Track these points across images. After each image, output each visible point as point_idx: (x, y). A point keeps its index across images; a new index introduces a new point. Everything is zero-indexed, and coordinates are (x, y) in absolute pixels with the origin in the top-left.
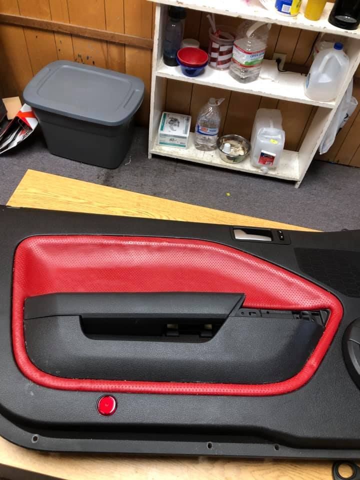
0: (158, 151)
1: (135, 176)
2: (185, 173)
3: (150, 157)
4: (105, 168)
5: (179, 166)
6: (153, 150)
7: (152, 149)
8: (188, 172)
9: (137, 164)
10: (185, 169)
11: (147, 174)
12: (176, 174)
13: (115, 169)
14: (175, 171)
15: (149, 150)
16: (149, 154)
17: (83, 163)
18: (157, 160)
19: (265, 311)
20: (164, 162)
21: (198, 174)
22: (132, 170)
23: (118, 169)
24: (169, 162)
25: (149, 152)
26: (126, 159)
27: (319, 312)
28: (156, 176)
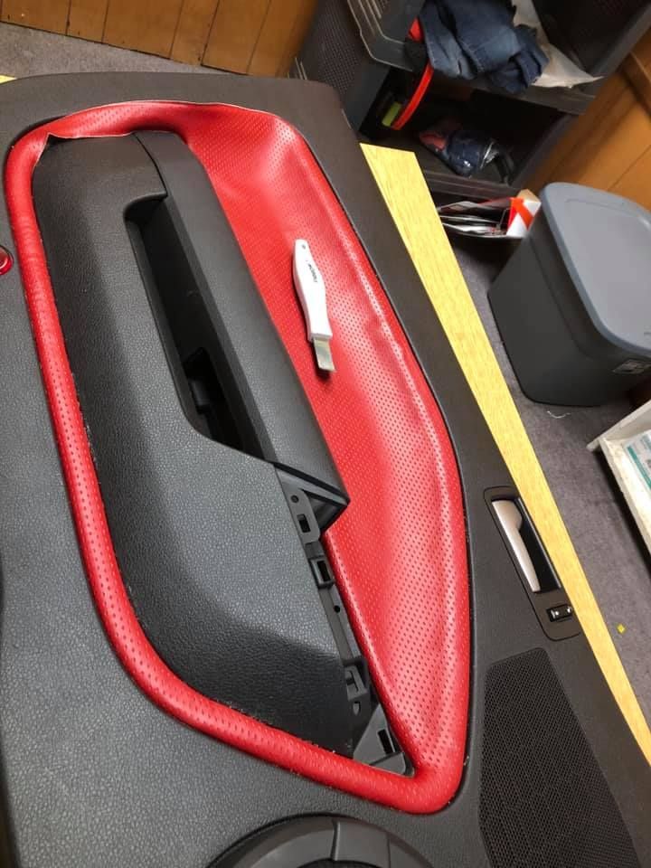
0: (612, 452)
1: (539, 435)
2: (606, 524)
3: (591, 446)
4: (518, 380)
5: (611, 507)
6: (608, 443)
7: (608, 440)
8: (612, 528)
9: (562, 431)
10: (614, 520)
11: (556, 454)
12: (592, 507)
13: (528, 397)
14: (597, 503)
15: (603, 435)
16: (595, 440)
17: (504, 344)
18: (594, 462)
19: (338, 602)
20: (600, 476)
21: (621, 549)
22: (546, 426)
23: (531, 403)
24: (604, 484)
25: (598, 438)
26: (558, 409)
27: (398, 751)
28: (561, 472)
